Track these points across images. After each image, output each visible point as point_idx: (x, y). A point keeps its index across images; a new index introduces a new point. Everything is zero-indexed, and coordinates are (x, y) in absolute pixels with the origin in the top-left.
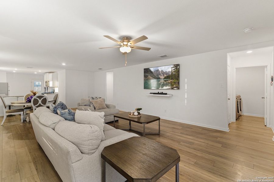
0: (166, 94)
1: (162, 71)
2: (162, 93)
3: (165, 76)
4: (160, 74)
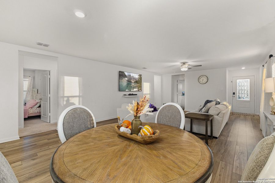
0: (137, 95)
1: (133, 76)
2: (133, 95)
3: (135, 81)
4: (131, 79)
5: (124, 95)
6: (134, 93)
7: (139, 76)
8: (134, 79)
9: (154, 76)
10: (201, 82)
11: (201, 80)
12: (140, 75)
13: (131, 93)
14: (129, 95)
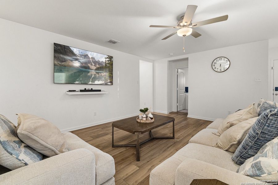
0: (100, 91)
1: (93, 58)
2: (92, 90)
3: (98, 66)
5: (70, 91)
6: (94, 88)
7: (108, 59)
8: (96, 62)
9: (140, 61)
10: (216, 70)
11: (217, 66)
12: (111, 58)
13: (88, 87)
14: (81, 91)
